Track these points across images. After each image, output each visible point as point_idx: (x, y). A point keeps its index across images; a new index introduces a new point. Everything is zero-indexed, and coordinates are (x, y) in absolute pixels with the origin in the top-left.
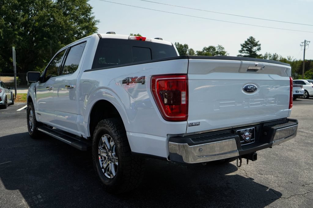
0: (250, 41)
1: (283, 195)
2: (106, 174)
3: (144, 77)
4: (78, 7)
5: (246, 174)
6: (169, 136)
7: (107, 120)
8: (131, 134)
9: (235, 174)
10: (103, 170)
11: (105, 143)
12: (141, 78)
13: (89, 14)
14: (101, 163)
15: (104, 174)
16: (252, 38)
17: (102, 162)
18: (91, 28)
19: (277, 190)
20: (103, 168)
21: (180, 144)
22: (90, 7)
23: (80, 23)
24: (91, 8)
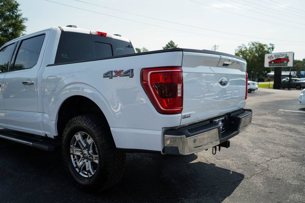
0: (170, 45)
1: (245, 176)
2: (81, 173)
3: (132, 70)
4: (2, 3)
5: (207, 160)
6: (164, 130)
7: (82, 117)
8: (116, 130)
9: (198, 161)
10: (77, 170)
11: (79, 141)
12: (128, 71)
13: (16, 11)
14: (73, 162)
15: (78, 173)
16: (172, 42)
17: (75, 161)
18: (19, 26)
19: (239, 172)
20: (77, 167)
21: (176, 136)
22: (16, 4)
23: (6, 20)
24: (18, 5)
